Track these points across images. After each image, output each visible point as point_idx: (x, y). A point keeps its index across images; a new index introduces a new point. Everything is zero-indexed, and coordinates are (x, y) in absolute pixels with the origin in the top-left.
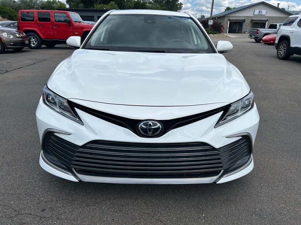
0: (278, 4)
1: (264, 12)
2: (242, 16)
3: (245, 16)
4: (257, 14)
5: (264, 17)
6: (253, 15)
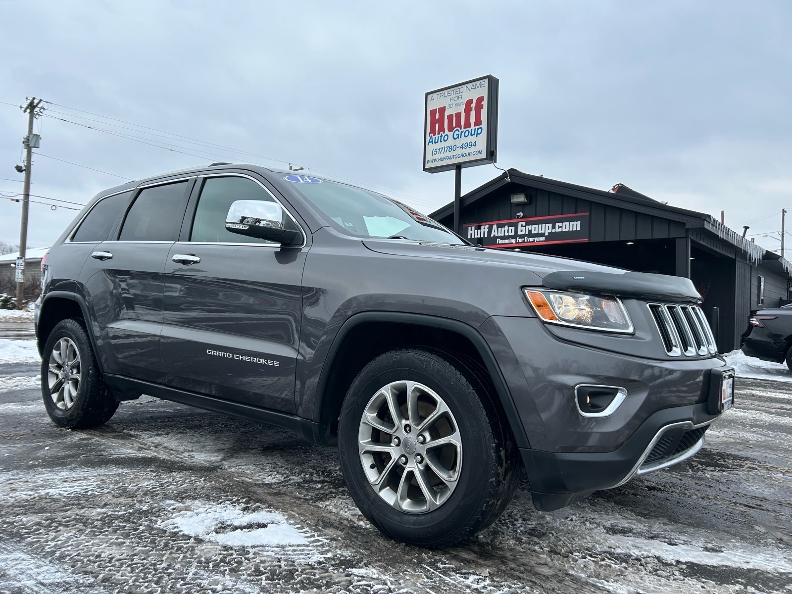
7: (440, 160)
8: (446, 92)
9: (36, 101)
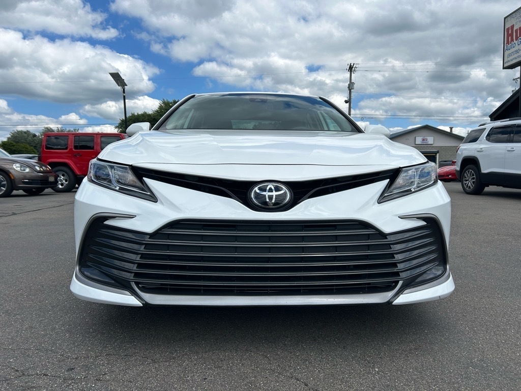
0: (451, 128)
1: (430, 140)
4: (420, 144)
7: (511, 60)
8: (514, 14)
9: (352, 65)
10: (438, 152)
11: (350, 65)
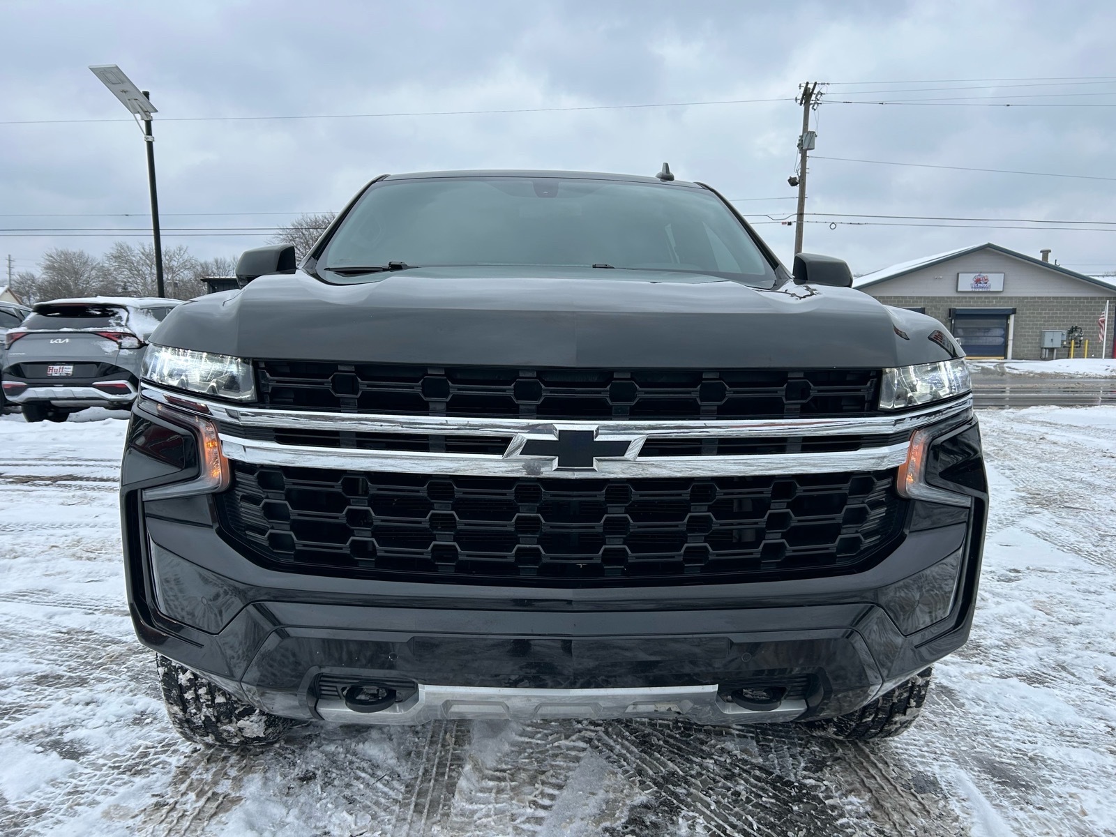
0: (1046, 253)
1: (995, 282)
2: (910, 297)
3: (921, 297)
4: (971, 290)
5: (997, 298)
6: (952, 294)
10: (1014, 311)
11: (806, 89)
